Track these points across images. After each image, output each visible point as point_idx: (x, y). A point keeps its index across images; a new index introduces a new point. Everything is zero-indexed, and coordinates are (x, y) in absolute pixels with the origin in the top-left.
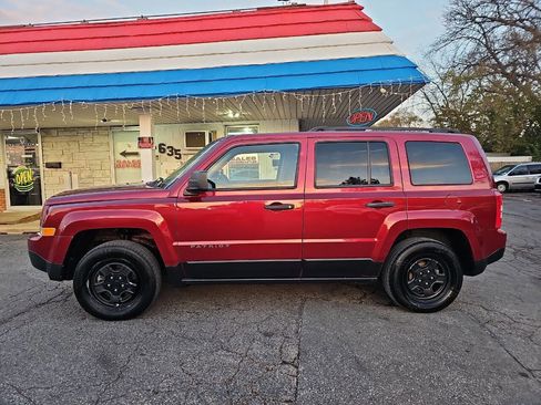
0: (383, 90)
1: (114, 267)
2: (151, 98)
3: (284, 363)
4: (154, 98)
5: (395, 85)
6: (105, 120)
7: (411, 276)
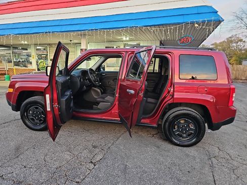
0: (196, 25)
1: (37, 108)
2: (83, 30)
3: (91, 162)
4: (84, 30)
5: (204, 22)
6: (71, 41)
7: (176, 127)
